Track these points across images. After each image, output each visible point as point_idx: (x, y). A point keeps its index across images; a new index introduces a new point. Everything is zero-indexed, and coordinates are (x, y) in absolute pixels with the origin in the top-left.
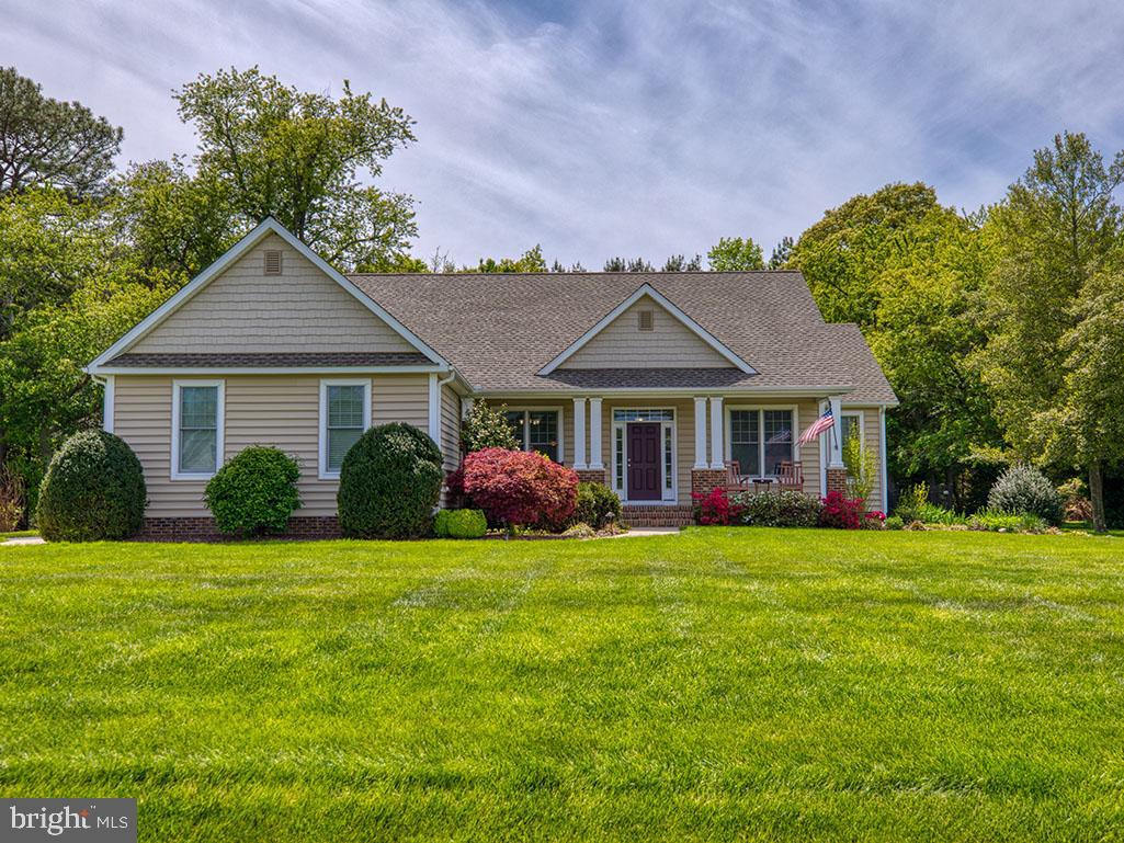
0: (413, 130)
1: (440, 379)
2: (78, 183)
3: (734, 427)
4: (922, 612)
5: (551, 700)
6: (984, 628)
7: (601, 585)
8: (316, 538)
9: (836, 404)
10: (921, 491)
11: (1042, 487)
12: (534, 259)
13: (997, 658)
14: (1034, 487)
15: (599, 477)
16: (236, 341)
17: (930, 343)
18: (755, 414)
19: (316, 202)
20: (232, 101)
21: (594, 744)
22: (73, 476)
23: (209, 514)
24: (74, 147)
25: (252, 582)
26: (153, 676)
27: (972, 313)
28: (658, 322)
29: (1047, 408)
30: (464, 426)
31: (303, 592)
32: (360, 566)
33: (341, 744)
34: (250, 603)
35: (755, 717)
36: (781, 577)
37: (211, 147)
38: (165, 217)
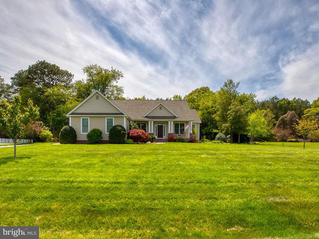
0: (123, 75)
1: (126, 117)
2: (66, 84)
3: (175, 126)
4: (200, 156)
5: (137, 170)
6: (209, 158)
7: (149, 151)
8: (105, 144)
9: (191, 123)
10: (205, 137)
11: (223, 136)
12: (144, 98)
13: (210, 163)
14: (222, 136)
15: (153, 134)
16: (91, 111)
17: (208, 113)
18: (178, 124)
19: (107, 87)
20: (92, 70)
21: (143, 177)
22: (64, 133)
23: (87, 140)
24: (65, 78)
25: (92, 151)
26: (72, 166)
27: (214, 108)
28: (163, 108)
29: (225, 124)
30: (130, 125)
31: (100, 152)
32: (111, 148)
33: (102, 177)
34: (90, 154)
35: (170, 172)
36: (179, 150)
37: (89, 78)
38: (81, 90)
